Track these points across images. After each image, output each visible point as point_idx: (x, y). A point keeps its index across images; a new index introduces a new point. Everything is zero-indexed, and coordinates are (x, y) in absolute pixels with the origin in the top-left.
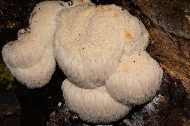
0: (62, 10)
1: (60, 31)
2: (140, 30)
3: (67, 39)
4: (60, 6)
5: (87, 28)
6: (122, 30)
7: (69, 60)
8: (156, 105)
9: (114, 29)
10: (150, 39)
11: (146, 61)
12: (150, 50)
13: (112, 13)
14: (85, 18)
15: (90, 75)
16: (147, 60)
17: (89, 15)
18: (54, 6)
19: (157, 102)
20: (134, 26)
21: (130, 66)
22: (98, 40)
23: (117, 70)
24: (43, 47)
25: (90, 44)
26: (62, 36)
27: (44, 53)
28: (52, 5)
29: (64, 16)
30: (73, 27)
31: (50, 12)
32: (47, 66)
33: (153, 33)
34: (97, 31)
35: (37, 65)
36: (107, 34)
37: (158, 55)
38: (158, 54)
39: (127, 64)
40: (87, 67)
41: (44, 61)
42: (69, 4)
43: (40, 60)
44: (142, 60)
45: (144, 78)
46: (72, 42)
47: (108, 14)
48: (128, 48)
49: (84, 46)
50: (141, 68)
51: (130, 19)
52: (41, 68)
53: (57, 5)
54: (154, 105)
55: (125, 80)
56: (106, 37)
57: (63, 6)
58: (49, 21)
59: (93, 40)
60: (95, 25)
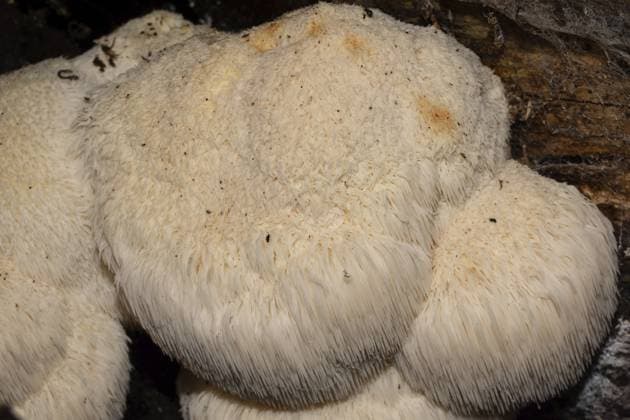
0: (87, 99)
1: (119, 195)
2: (471, 79)
3: (167, 221)
4: (64, 85)
5: (250, 146)
6: (405, 103)
7: (210, 309)
8: (619, 369)
9: (371, 113)
10: (512, 102)
11: (538, 201)
12: (521, 148)
13: (336, 41)
14: (221, 102)
15: (330, 347)
16: (540, 196)
17: (234, 83)
18: (40, 93)
19: (619, 355)
20: (443, 66)
21: (483, 249)
22: (319, 183)
23: (437, 280)
24: (54, 289)
25: (288, 210)
26: (138, 216)
27: (68, 310)
28: (28, 92)
29: (114, 125)
30: (178, 160)
31: (34, 127)
32: (96, 363)
33: (522, 74)
34: (302, 142)
35: (55, 376)
36: (352, 143)
37: (564, 157)
38: (565, 154)
39: (468, 244)
40: (311, 314)
41: (76, 346)
42: (97, 62)
43: (61, 351)
44: (521, 203)
45: (565, 278)
46: (197, 228)
47: (318, 53)
48: (450, 174)
49: (264, 228)
50: (532, 241)
51: (419, 43)
52: (78, 383)
53: (48, 83)
54: (610, 372)
55: (491, 313)
56: (351, 159)
57: (76, 78)
58: (45, 165)
59: (298, 186)
60: (284, 121)
